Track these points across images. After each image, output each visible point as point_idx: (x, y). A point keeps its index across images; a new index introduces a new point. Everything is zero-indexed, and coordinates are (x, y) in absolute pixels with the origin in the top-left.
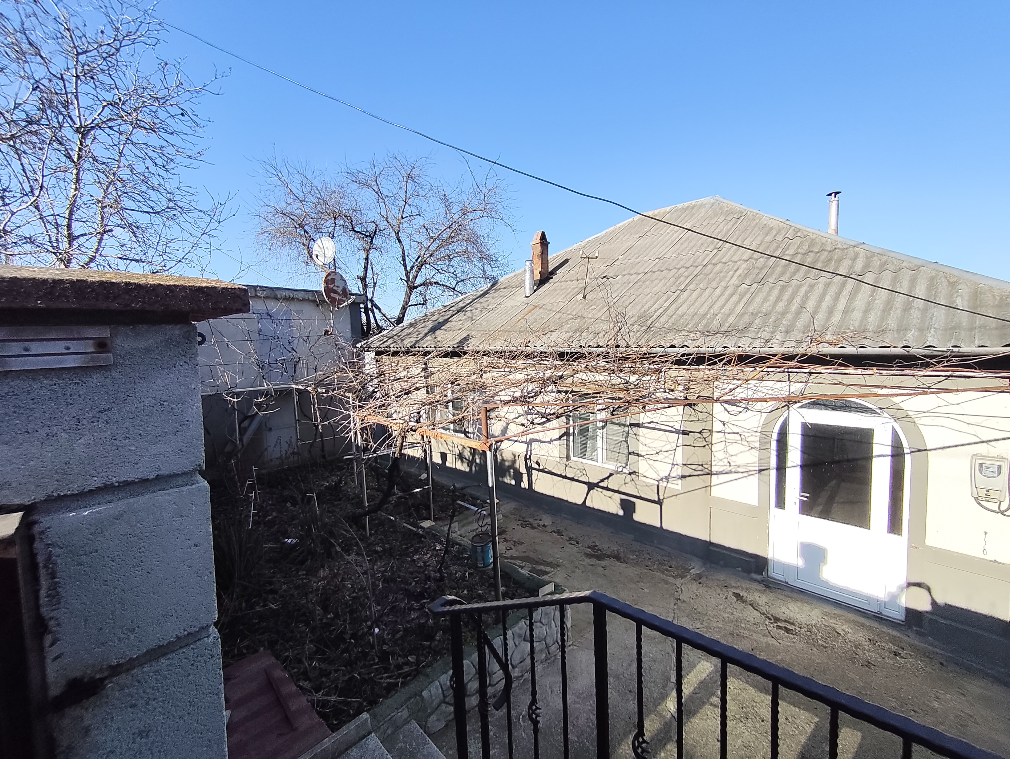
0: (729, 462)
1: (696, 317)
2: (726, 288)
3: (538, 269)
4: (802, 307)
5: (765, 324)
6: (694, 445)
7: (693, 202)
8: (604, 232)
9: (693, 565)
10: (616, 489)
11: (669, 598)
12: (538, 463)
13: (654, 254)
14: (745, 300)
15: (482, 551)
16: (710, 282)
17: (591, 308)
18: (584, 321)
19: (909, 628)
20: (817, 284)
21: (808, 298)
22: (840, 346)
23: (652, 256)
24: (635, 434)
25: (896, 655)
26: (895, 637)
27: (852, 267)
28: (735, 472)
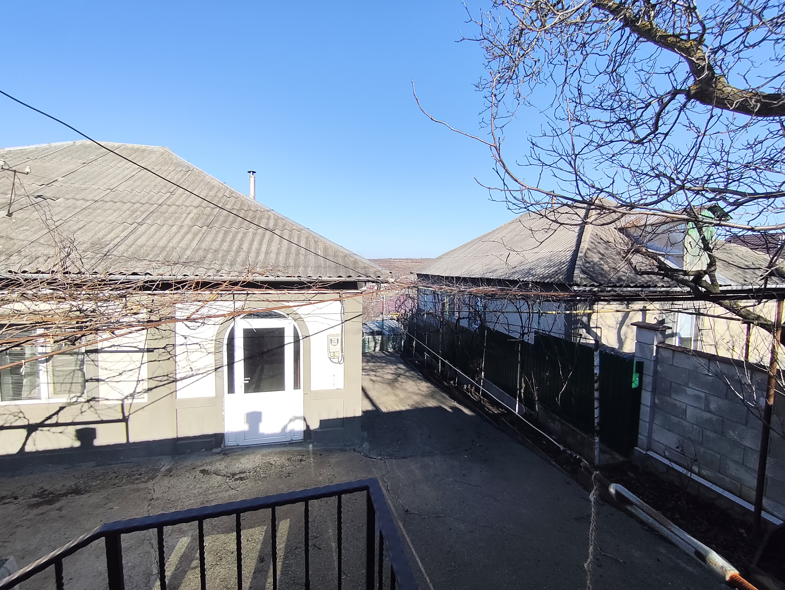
0: (191, 368)
1: (156, 249)
2: (181, 226)
4: (240, 247)
5: (215, 258)
6: (159, 359)
7: (143, 146)
8: (33, 147)
9: (162, 464)
11: (142, 502)
13: (104, 184)
14: (198, 238)
16: (166, 220)
17: (21, 229)
18: (12, 242)
19: (306, 442)
20: (249, 232)
21: (243, 241)
22: (265, 275)
23: (101, 186)
24: (93, 361)
25: (301, 461)
26: (300, 451)
27: (267, 224)
28: (197, 375)
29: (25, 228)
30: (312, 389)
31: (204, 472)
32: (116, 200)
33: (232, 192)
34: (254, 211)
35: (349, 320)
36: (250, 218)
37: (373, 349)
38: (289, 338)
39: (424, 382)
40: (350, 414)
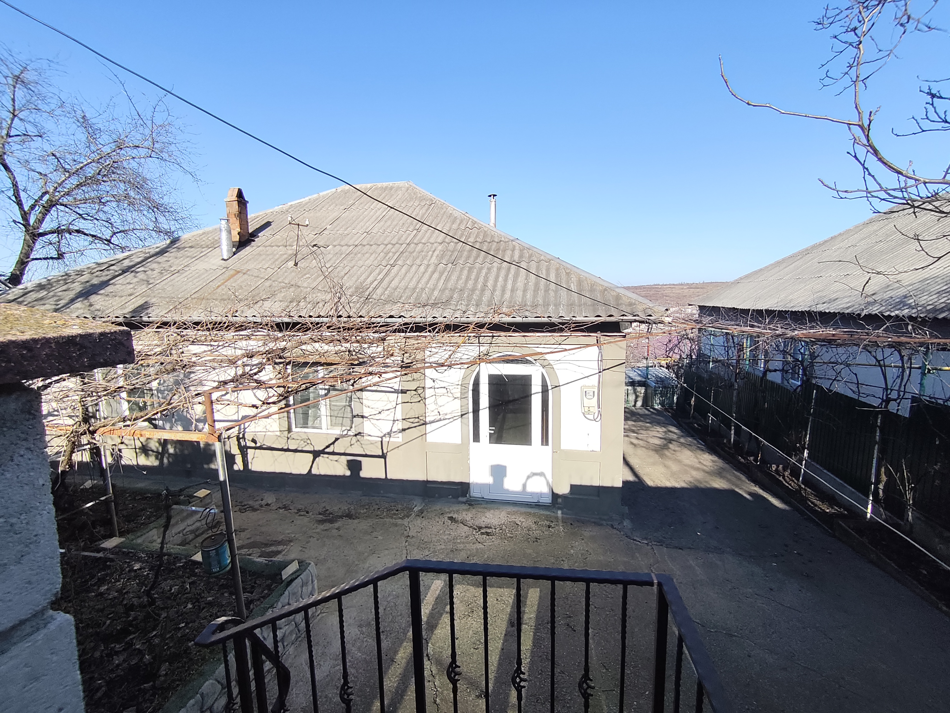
0: (439, 412)
1: (407, 291)
2: (428, 265)
3: (236, 230)
4: (485, 285)
5: (461, 299)
6: (412, 401)
7: (391, 184)
8: (307, 198)
9: (415, 503)
10: (342, 452)
11: (401, 538)
12: (254, 441)
13: (362, 227)
14: (444, 277)
15: (217, 554)
16: (415, 259)
17: (305, 277)
18: (299, 290)
19: (554, 507)
20: (493, 267)
21: (488, 278)
22: (512, 316)
23: (359, 230)
24: (358, 398)
25: (549, 527)
26: (548, 515)
27: (512, 256)
28: (444, 420)
29: (307, 276)
30: (563, 447)
31: (451, 519)
32: (372, 243)
33: (474, 223)
34: (498, 243)
35: (608, 369)
36: (494, 251)
37: (633, 403)
38: (536, 387)
39: (707, 454)
40: (607, 483)
